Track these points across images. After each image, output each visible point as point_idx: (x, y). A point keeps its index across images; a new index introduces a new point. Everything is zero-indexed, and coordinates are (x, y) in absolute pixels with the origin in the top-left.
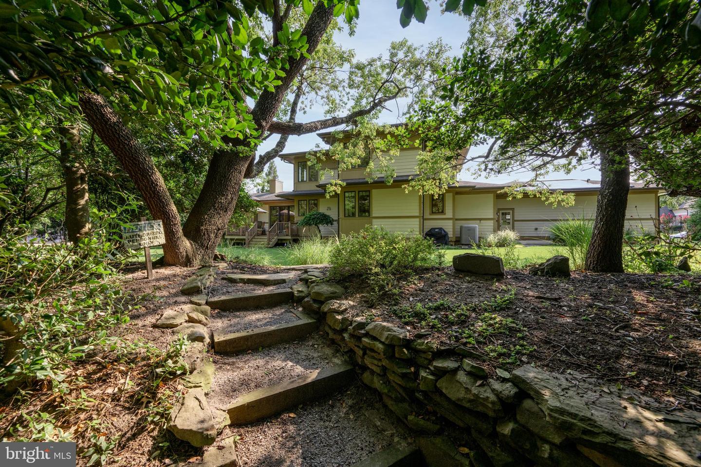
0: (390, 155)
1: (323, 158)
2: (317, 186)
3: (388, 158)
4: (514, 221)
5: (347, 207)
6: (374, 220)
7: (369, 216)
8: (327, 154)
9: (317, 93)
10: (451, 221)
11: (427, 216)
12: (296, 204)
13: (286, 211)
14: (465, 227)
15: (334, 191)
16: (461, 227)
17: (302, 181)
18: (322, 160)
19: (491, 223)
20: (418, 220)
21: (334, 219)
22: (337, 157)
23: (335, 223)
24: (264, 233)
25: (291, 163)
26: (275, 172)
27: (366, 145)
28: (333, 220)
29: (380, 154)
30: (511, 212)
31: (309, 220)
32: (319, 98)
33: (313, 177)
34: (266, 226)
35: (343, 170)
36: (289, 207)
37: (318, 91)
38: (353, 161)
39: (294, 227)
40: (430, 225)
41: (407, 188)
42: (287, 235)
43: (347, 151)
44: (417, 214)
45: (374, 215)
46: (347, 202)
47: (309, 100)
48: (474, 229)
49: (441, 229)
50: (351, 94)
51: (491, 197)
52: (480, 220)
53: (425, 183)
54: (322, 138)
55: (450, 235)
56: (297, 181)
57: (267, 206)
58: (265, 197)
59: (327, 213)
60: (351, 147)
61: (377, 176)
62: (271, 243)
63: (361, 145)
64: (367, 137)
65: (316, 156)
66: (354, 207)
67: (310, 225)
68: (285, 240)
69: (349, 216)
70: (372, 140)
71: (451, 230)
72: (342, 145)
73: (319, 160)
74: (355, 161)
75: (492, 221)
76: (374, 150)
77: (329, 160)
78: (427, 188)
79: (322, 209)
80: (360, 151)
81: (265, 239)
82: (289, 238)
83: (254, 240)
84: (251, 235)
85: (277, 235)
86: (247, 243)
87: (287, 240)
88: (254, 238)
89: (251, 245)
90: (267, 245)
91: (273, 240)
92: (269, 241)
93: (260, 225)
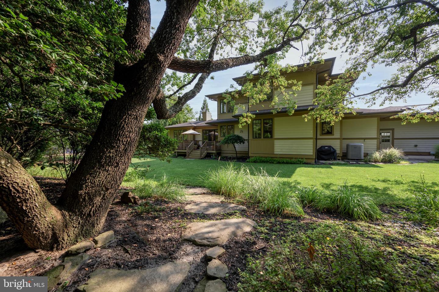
0: (293, 91)
1: (237, 96)
2: (233, 117)
3: (291, 93)
4: (393, 139)
5: (254, 130)
6: (276, 141)
7: (272, 137)
8: (239, 92)
9: (232, 46)
10: (339, 141)
11: (319, 137)
12: (219, 128)
13: (213, 133)
14: (352, 146)
15: (246, 122)
16: (348, 146)
17: (223, 112)
18: (236, 98)
19: (375, 142)
20: (312, 141)
21: (245, 138)
22: (248, 94)
23: (246, 142)
24: (198, 148)
25: (216, 101)
26: (207, 107)
27: (272, 83)
28: (244, 140)
29: (283, 90)
30: (391, 131)
31: (228, 140)
32: (234, 49)
33: (230, 110)
34: (201, 143)
35: (253, 104)
36: (215, 130)
37: (232, 43)
38: (261, 97)
39: (218, 144)
40: (321, 143)
41: (307, 118)
42: (213, 150)
43: (256, 89)
44: (312, 136)
45: (275, 137)
46: (254, 126)
47: (226, 52)
48: (359, 148)
49: (330, 147)
50: (259, 42)
51: (375, 120)
52: (365, 139)
53: (323, 113)
54: (236, 81)
55: (338, 151)
56: (220, 113)
57: (201, 130)
58: (199, 124)
59: (240, 135)
60: (259, 86)
61: (280, 108)
62: (202, 155)
63: (267, 84)
64: (272, 77)
65: (231, 95)
66: (260, 130)
67: (228, 143)
68: (212, 153)
69: (256, 137)
70: (277, 78)
71: (339, 148)
72: (252, 84)
73: (233, 97)
74: (262, 97)
75: (376, 140)
76: (278, 87)
77: (241, 97)
78: (324, 116)
79: (237, 133)
80: (267, 88)
81: (198, 152)
82: (214, 152)
83: (192, 153)
84: (190, 150)
85: (207, 150)
86: (187, 155)
87: (213, 153)
88: (192, 151)
89: (190, 157)
90: (199, 157)
91: (204, 153)
92: (201, 154)
93: (196, 143)
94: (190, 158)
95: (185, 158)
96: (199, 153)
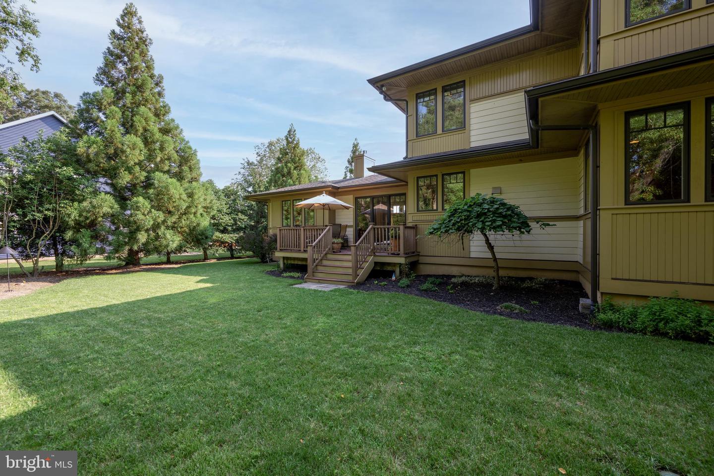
12: (411, 186)
24: (345, 246)
31: (468, 218)
34: (350, 233)
36: (389, 196)
42: (396, 254)
57: (351, 198)
58: (346, 183)
62: (361, 272)
68: (389, 264)
81: (346, 260)
82: (402, 260)
83: (325, 262)
84: (319, 252)
85: (374, 252)
86: (310, 269)
87: (394, 264)
88: (325, 258)
89: (320, 276)
90: (350, 278)
91: (366, 265)
92: (356, 268)
93: (338, 231)
94: (320, 281)
95: (302, 280)
96: (350, 264)
